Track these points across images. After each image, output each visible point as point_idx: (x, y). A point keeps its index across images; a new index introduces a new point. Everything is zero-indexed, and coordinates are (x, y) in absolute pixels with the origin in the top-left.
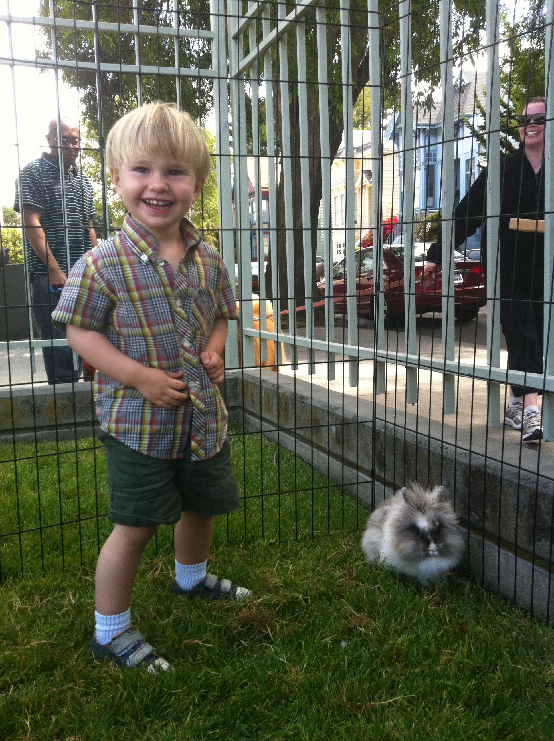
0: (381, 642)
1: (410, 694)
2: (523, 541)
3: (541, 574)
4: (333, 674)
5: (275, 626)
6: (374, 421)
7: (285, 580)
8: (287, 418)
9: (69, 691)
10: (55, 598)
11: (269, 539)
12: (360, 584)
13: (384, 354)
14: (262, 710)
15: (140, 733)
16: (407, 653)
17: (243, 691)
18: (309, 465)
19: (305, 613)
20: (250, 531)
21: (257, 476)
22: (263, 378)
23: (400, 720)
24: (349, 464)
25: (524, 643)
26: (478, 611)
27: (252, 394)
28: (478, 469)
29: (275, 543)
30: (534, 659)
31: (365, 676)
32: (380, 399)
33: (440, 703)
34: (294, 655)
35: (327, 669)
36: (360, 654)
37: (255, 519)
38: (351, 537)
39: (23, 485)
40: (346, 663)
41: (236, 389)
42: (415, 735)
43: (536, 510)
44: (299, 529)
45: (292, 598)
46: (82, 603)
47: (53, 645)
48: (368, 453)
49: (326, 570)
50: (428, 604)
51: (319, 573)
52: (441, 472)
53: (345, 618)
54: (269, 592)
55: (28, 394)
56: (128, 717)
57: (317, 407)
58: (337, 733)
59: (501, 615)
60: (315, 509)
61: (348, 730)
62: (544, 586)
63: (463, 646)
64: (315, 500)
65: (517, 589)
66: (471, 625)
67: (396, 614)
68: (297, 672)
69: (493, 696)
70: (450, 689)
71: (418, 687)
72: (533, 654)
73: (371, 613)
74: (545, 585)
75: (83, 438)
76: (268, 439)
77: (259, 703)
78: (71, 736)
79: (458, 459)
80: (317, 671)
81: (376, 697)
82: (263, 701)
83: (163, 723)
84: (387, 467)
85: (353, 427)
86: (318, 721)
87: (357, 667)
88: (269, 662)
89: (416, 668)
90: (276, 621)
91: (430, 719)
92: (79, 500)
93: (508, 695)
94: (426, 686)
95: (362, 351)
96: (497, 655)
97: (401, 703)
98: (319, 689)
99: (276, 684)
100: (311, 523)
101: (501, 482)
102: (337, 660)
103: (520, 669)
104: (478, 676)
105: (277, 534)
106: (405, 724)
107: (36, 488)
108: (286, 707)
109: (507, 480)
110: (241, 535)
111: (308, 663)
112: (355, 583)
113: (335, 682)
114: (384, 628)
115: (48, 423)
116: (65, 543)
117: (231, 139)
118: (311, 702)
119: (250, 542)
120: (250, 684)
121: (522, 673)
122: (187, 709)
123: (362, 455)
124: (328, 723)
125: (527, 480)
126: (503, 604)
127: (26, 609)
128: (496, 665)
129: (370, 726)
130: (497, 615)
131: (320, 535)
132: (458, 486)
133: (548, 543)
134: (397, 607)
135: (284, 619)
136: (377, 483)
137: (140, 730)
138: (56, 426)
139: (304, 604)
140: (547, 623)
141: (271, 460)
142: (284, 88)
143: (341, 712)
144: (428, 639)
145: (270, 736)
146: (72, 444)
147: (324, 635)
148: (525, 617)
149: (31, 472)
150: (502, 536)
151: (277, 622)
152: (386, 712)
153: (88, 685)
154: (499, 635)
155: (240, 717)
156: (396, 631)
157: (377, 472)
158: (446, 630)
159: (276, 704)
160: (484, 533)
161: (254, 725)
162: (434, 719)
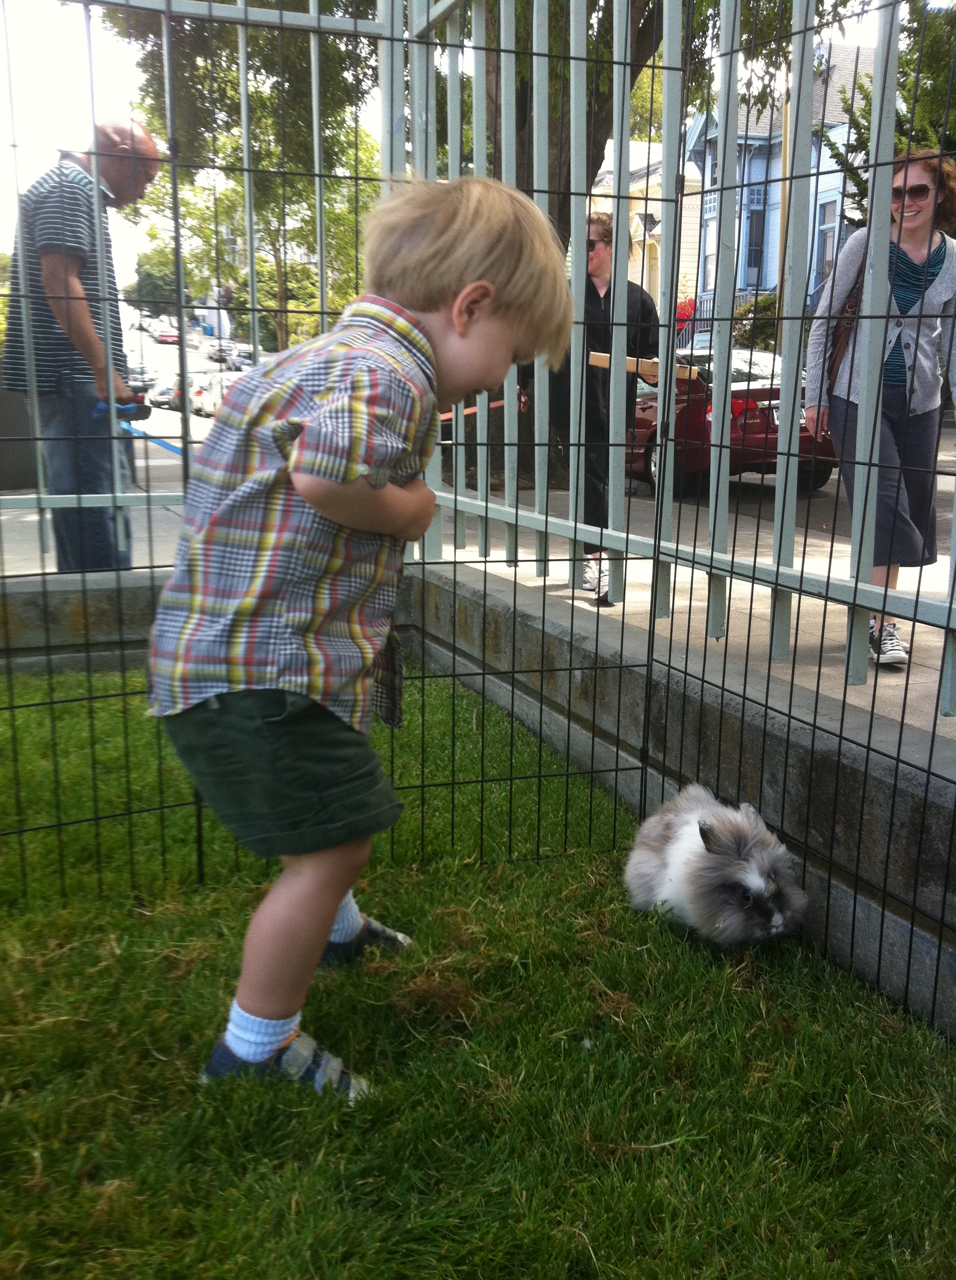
0: (651, 1042)
1: (698, 1134)
2: (897, 884)
3: (926, 942)
4: (568, 1094)
5: (472, 1008)
6: (649, 666)
7: (489, 930)
8: (497, 650)
9: (111, 1105)
10: (85, 944)
11: (462, 858)
12: (617, 942)
13: (670, 550)
14: (448, 1149)
15: (235, 1178)
16: (695, 1064)
17: (415, 1114)
18: (534, 733)
19: (523, 987)
20: (431, 843)
21: (443, 748)
22: (458, 579)
23: (681, 1177)
24: (604, 735)
25: (891, 1056)
26: (815, 998)
27: (437, 607)
28: (826, 757)
29: (475, 864)
30: (906, 1085)
31: (622, 1099)
32: (662, 624)
33: (749, 1152)
34: (503, 1058)
35: (558, 1084)
36: (615, 1062)
37: (440, 822)
38: (603, 861)
39: (27, 748)
40: (592, 1075)
41: (409, 595)
42: (705, 1204)
43: (922, 832)
44: (514, 841)
45: (502, 960)
46: (132, 954)
47: (81, 1025)
48: (636, 719)
49: (560, 915)
50: (732, 982)
51: (547, 920)
52: (763, 759)
53: (591, 999)
54: (461, 948)
55: (34, 589)
56: (214, 1151)
57: (550, 635)
58: (575, 1195)
59: (853, 1006)
60: (543, 810)
61: (592, 1190)
62: (929, 962)
63: (789, 1057)
64: (543, 795)
65: (883, 963)
66: (803, 1022)
67: (678, 997)
68: (509, 1087)
69: (836, 1145)
70: (765, 1129)
71: (712, 1123)
72: (906, 1075)
73: (635, 992)
74: (931, 959)
75: (136, 668)
76: (464, 685)
77: (442, 1137)
78: (113, 1178)
79: (792, 738)
80: (541, 1086)
81: (642, 1137)
82: (449, 1134)
83: (276, 1162)
84: (668, 745)
85: (612, 674)
86: (542, 1171)
87: (610, 1083)
88: (460, 1068)
89: (709, 1090)
90: (474, 998)
91: (730, 1177)
92: (127, 777)
93: (861, 1145)
94: (726, 1122)
95: (633, 541)
96: (846, 1075)
97: (682, 1148)
98: (545, 1117)
99: (472, 1106)
100: (535, 833)
101: (865, 781)
102: (576, 1071)
103: (884, 1100)
104: (812, 1110)
105: (478, 850)
106: (688, 1184)
107: (50, 753)
108: (489, 1144)
109: (875, 779)
110: (414, 847)
111: (527, 1072)
112: (607, 940)
113: (572, 1107)
114: (657, 1019)
115: (71, 641)
116: (104, 850)
117: (409, 147)
118: (530, 1139)
119: (430, 861)
120: (426, 1105)
121: (886, 1107)
122: (319, 1141)
123: (625, 721)
124: (560, 1178)
125: (909, 780)
126: (859, 987)
127: (33, 962)
128: (843, 1092)
129: (630, 1185)
130: (848, 1006)
131: (550, 854)
132: (789, 784)
133: (940, 890)
134: (678, 985)
135: (488, 997)
136: (650, 770)
137: (236, 1173)
138: (88, 646)
139: (522, 971)
140: (931, 1024)
141: (467, 722)
142: (507, 63)
143: (582, 1159)
144: (729, 1042)
145: (459, 1193)
146: (115, 678)
147: (554, 1026)
148: (894, 1011)
149: (40, 725)
150: (862, 873)
151: (477, 1000)
152: (658, 1163)
153: (143, 1094)
154: (850, 1040)
155: (409, 1158)
156: (676, 1025)
157: (651, 753)
158: (761, 1028)
159: (472, 1139)
160: (832, 867)
161: (433, 1173)
162: (738, 1179)
